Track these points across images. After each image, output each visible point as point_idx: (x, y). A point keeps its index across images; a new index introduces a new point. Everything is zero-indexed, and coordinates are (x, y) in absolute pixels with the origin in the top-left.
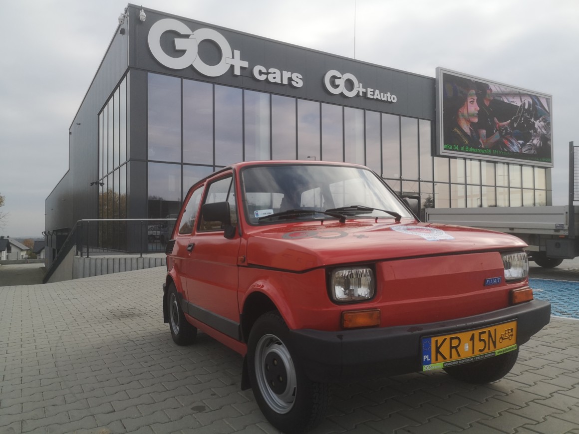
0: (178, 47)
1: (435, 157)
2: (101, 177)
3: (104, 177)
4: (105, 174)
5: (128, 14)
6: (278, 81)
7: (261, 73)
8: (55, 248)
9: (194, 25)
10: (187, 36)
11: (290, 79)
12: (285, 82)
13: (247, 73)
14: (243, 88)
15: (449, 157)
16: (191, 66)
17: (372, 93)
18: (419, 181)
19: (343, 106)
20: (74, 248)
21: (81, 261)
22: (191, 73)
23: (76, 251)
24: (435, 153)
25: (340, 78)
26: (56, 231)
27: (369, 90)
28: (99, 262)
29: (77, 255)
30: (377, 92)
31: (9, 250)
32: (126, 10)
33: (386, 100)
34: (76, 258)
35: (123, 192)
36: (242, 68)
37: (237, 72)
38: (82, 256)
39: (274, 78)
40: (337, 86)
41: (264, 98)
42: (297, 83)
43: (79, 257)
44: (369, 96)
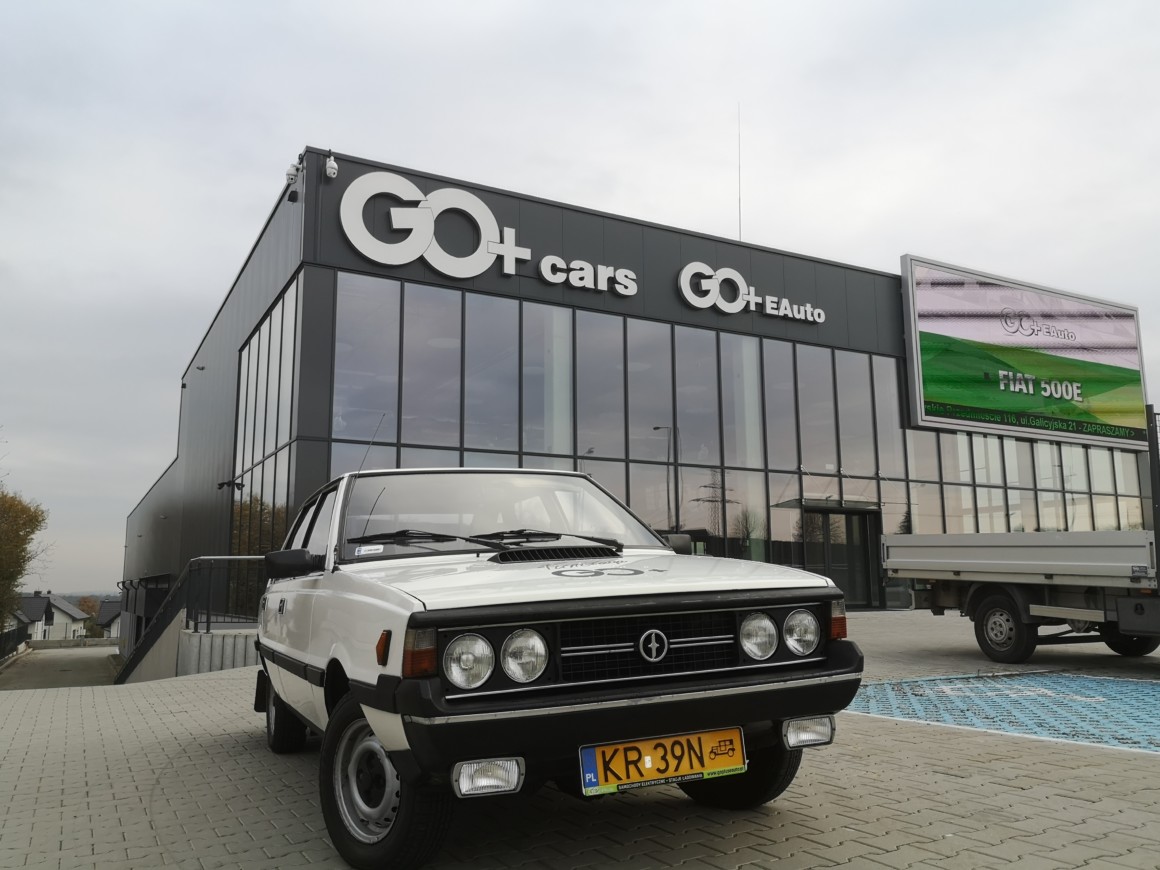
0: (397, 224)
1: (908, 431)
2: (238, 472)
3: (244, 473)
4: (248, 465)
5: (305, 165)
6: (589, 283)
7: (555, 269)
8: (142, 615)
9: (428, 182)
10: (415, 204)
11: (612, 281)
12: (603, 286)
13: (528, 270)
14: (521, 299)
15: (938, 431)
16: (422, 259)
17: (775, 306)
18: (877, 478)
19: (718, 330)
20: (183, 614)
21: (195, 640)
22: (421, 272)
23: (185, 620)
24: (907, 421)
25: (710, 277)
26: (144, 581)
27: (769, 299)
28: (229, 641)
29: (187, 627)
30: (785, 302)
31: (49, 620)
32: (301, 159)
33: (803, 318)
34: (186, 634)
35: (281, 501)
36: (518, 261)
37: (510, 268)
38: (196, 630)
39: (582, 279)
40: (706, 293)
41: (559, 317)
42: (626, 287)
43: (190, 631)
44: (769, 311)
